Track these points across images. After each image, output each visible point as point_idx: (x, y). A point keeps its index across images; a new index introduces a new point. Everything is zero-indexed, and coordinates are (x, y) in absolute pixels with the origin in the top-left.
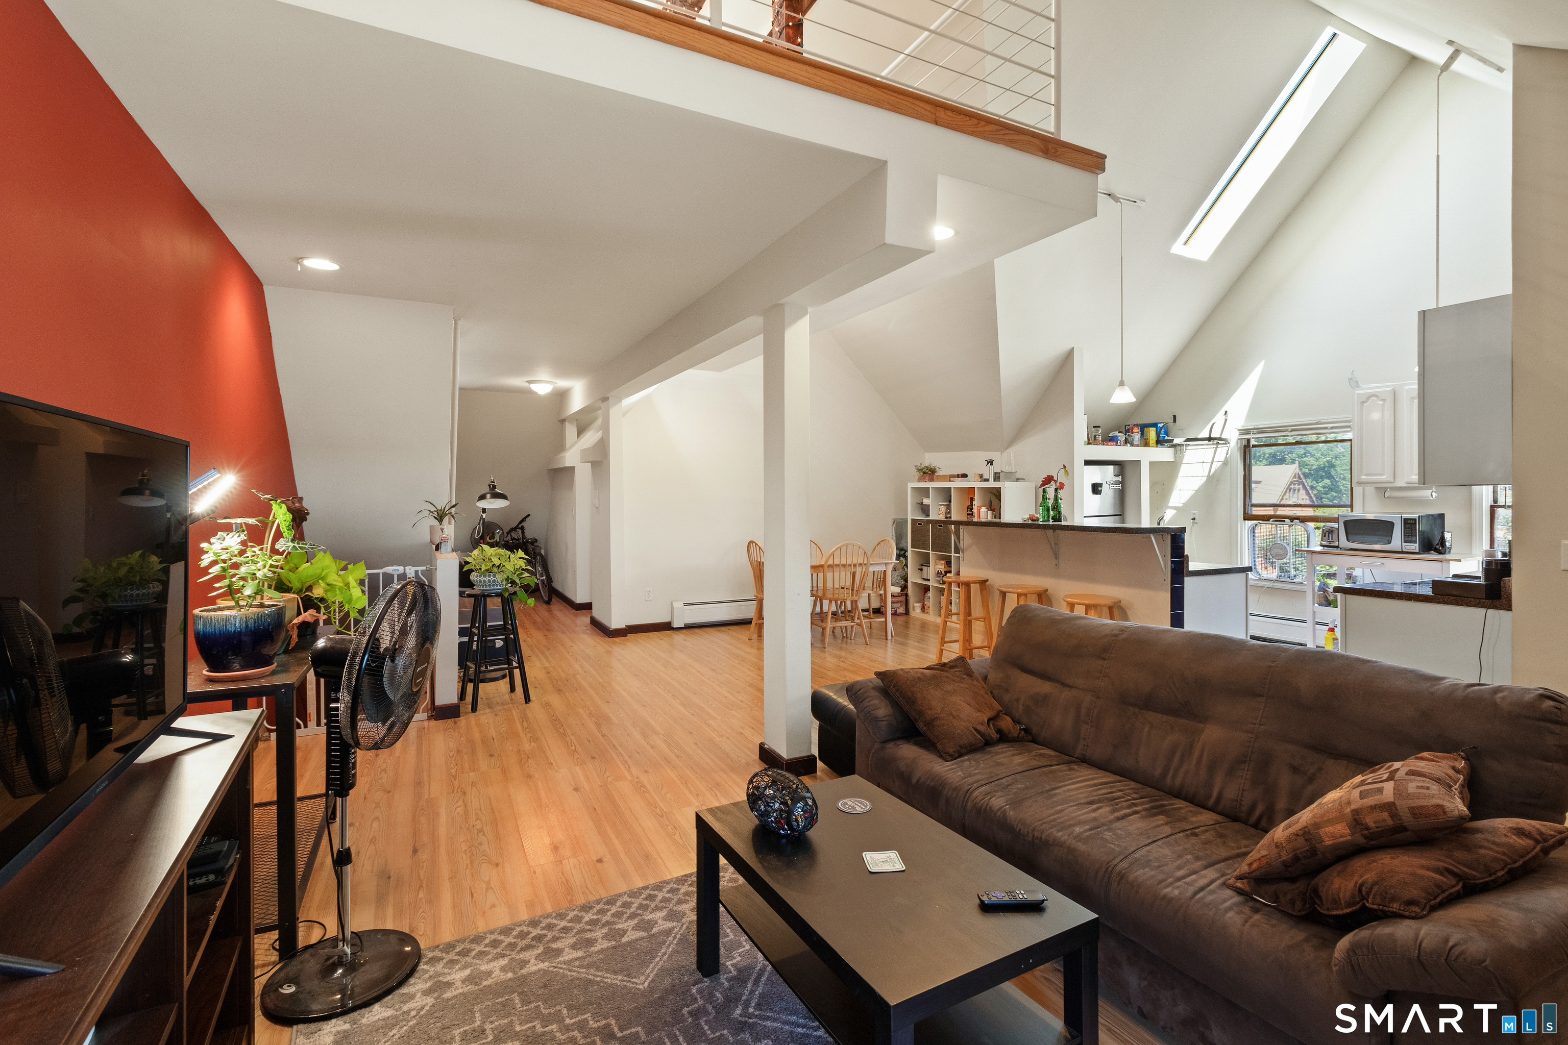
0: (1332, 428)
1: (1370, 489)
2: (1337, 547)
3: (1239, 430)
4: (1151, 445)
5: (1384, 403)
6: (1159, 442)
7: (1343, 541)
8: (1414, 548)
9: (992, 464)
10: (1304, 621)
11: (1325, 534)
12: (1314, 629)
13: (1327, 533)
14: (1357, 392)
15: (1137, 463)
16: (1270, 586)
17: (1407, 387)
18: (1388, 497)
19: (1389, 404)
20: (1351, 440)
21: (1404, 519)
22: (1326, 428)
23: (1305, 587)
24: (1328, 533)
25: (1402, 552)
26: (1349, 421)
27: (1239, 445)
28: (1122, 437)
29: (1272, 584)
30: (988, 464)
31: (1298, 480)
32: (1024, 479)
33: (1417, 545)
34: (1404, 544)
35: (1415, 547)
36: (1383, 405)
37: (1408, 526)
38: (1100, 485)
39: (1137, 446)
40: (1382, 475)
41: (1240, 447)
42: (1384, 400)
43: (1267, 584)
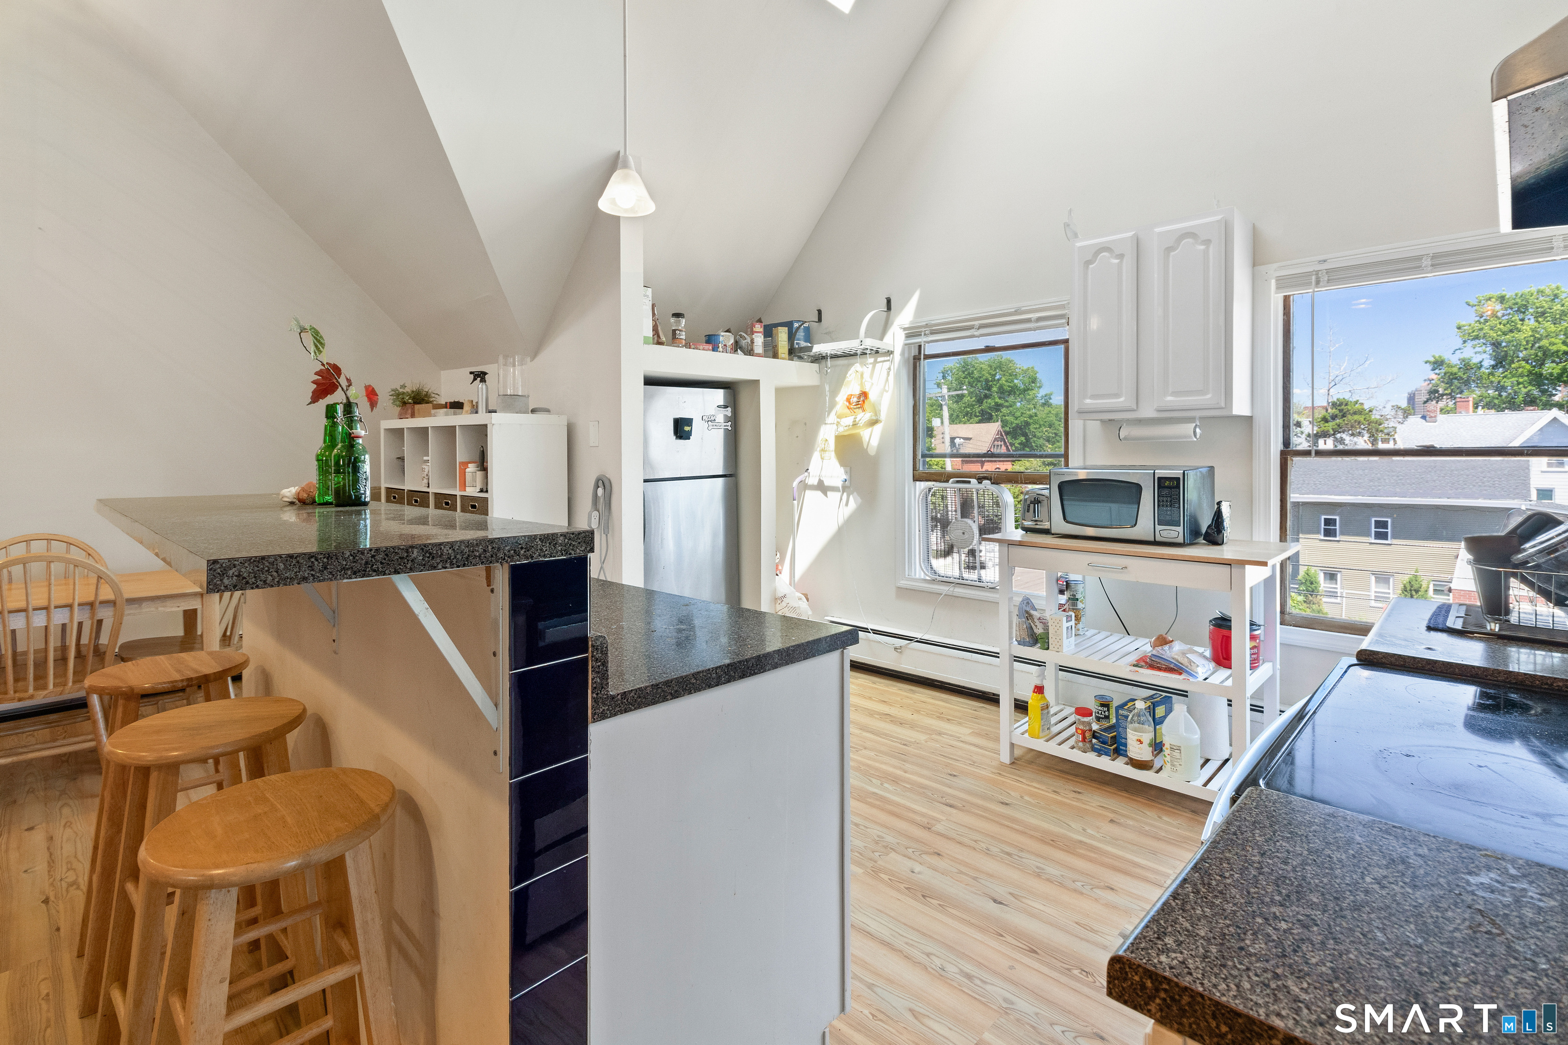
0: (1039, 319)
1: (1094, 427)
2: (1047, 532)
3: (905, 329)
4: (780, 355)
5: (1121, 262)
6: (793, 353)
7: (1058, 524)
8: (1174, 534)
9: (483, 380)
10: (995, 655)
11: (1029, 506)
12: (1012, 670)
13: (1032, 506)
14: (1078, 244)
15: (755, 383)
16: (950, 593)
17: (1157, 230)
18: (1125, 439)
19: (1128, 264)
20: (1066, 341)
21: (1159, 479)
22: (1029, 321)
23: (997, 596)
24: (1033, 504)
25: (1155, 543)
26: (1063, 307)
27: (906, 355)
28: (727, 339)
29: (952, 589)
30: (475, 379)
31: (1000, 438)
32: (547, 411)
33: (1180, 529)
34: (1158, 528)
35: (1176, 533)
36: (1120, 266)
37: (1165, 492)
38: (689, 422)
39: (759, 355)
40: (1117, 396)
41: (909, 359)
42: (1121, 256)
43: (944, 589)
